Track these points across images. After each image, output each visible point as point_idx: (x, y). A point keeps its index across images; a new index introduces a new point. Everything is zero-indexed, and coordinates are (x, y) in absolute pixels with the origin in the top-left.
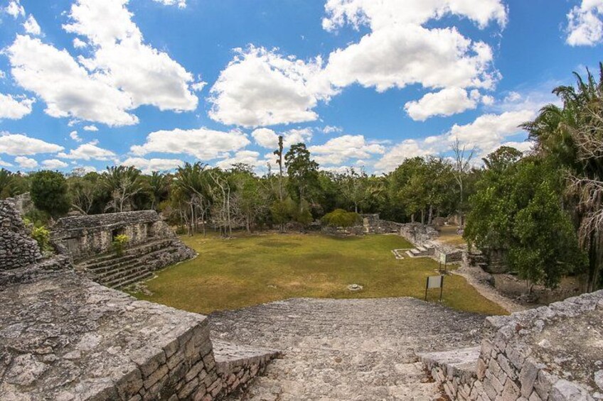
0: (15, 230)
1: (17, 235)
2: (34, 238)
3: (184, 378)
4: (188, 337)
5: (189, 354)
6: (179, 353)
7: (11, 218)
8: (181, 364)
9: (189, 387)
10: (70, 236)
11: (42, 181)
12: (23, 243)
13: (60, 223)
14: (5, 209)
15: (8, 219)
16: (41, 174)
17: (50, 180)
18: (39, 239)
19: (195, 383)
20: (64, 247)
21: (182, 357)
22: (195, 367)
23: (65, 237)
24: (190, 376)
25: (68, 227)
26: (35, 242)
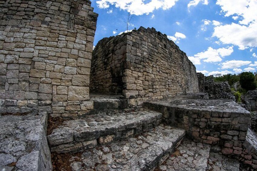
0: (227, 92)
1: (228, 94)
2: (234, 96)
3: (226, 131)
4: (236, 115)
5: (234, 123)
6: (229, 119)
7: (226, 88)
8: (228, 124)
9: (226, 136)
10: (252, 99)
11: (244, 76)
12: (230, 97)
13: (249, 93)
14: (224, 84)
15: (225, 88)
16: (243, 74)
17: (247, 76)
18: (236, 96)
19: (230, 137)
20: (248, 103)
21: (230, 121)
22: (234, 131)
23: (249, 99)
24: (230, 132)
25: (251, 95)
26: (234, 97)
